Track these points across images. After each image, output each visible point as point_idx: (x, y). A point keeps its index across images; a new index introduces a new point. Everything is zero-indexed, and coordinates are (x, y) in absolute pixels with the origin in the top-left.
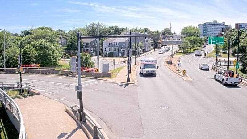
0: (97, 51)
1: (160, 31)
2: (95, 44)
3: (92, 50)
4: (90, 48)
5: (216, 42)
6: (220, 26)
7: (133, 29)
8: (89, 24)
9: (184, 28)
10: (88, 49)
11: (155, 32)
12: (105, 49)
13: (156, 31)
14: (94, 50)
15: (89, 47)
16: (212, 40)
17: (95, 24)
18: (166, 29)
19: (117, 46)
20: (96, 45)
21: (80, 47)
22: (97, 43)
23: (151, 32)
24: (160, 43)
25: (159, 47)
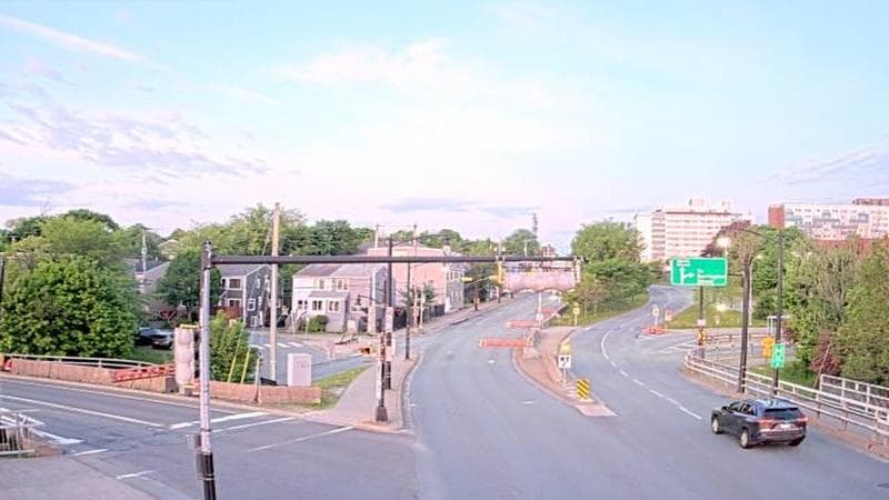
0: (269, 310)
1: (495, 239)
2: (262, 283)
3: (251, 306)
4: (244, 296)
5: (699, 276)
6: (714, 218)
7: (400, 232)
8: (245, 212)
9: (583, 229)
10: (238, 302)
11: (478, 242)
12: (300, 302)
13: (485, 239)
14: (260, 304)
15: (242, 292)
16: (682, 270)
17: (265, 212)
18: (521, 231)
19: (340, 295)
20: (268, 290)
21: (211, 292)
22: (269, 278)
23: (467, 245)
24: (494, 284)
25: (494, 298)
